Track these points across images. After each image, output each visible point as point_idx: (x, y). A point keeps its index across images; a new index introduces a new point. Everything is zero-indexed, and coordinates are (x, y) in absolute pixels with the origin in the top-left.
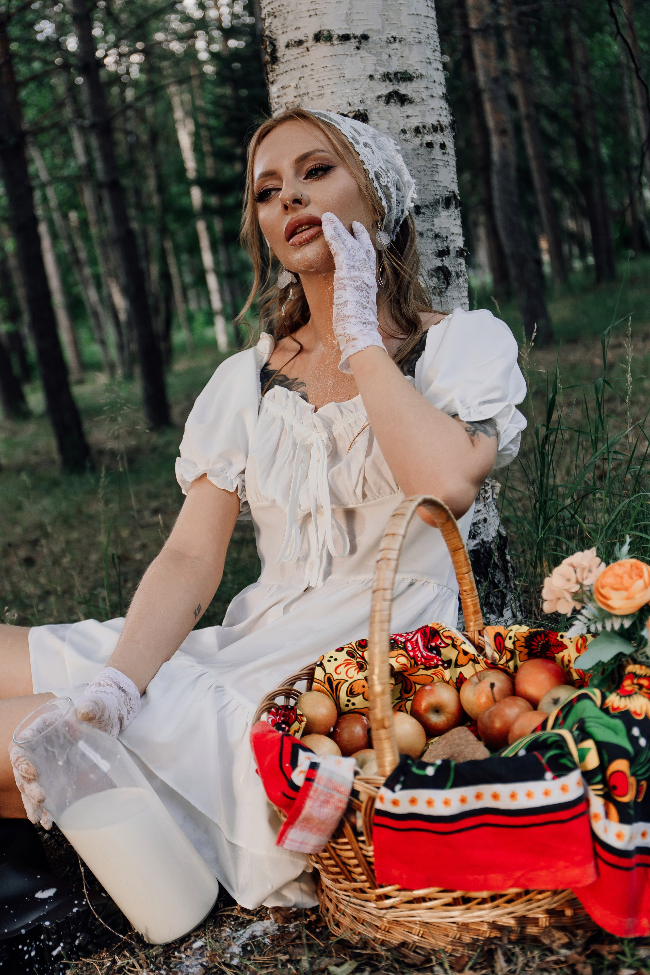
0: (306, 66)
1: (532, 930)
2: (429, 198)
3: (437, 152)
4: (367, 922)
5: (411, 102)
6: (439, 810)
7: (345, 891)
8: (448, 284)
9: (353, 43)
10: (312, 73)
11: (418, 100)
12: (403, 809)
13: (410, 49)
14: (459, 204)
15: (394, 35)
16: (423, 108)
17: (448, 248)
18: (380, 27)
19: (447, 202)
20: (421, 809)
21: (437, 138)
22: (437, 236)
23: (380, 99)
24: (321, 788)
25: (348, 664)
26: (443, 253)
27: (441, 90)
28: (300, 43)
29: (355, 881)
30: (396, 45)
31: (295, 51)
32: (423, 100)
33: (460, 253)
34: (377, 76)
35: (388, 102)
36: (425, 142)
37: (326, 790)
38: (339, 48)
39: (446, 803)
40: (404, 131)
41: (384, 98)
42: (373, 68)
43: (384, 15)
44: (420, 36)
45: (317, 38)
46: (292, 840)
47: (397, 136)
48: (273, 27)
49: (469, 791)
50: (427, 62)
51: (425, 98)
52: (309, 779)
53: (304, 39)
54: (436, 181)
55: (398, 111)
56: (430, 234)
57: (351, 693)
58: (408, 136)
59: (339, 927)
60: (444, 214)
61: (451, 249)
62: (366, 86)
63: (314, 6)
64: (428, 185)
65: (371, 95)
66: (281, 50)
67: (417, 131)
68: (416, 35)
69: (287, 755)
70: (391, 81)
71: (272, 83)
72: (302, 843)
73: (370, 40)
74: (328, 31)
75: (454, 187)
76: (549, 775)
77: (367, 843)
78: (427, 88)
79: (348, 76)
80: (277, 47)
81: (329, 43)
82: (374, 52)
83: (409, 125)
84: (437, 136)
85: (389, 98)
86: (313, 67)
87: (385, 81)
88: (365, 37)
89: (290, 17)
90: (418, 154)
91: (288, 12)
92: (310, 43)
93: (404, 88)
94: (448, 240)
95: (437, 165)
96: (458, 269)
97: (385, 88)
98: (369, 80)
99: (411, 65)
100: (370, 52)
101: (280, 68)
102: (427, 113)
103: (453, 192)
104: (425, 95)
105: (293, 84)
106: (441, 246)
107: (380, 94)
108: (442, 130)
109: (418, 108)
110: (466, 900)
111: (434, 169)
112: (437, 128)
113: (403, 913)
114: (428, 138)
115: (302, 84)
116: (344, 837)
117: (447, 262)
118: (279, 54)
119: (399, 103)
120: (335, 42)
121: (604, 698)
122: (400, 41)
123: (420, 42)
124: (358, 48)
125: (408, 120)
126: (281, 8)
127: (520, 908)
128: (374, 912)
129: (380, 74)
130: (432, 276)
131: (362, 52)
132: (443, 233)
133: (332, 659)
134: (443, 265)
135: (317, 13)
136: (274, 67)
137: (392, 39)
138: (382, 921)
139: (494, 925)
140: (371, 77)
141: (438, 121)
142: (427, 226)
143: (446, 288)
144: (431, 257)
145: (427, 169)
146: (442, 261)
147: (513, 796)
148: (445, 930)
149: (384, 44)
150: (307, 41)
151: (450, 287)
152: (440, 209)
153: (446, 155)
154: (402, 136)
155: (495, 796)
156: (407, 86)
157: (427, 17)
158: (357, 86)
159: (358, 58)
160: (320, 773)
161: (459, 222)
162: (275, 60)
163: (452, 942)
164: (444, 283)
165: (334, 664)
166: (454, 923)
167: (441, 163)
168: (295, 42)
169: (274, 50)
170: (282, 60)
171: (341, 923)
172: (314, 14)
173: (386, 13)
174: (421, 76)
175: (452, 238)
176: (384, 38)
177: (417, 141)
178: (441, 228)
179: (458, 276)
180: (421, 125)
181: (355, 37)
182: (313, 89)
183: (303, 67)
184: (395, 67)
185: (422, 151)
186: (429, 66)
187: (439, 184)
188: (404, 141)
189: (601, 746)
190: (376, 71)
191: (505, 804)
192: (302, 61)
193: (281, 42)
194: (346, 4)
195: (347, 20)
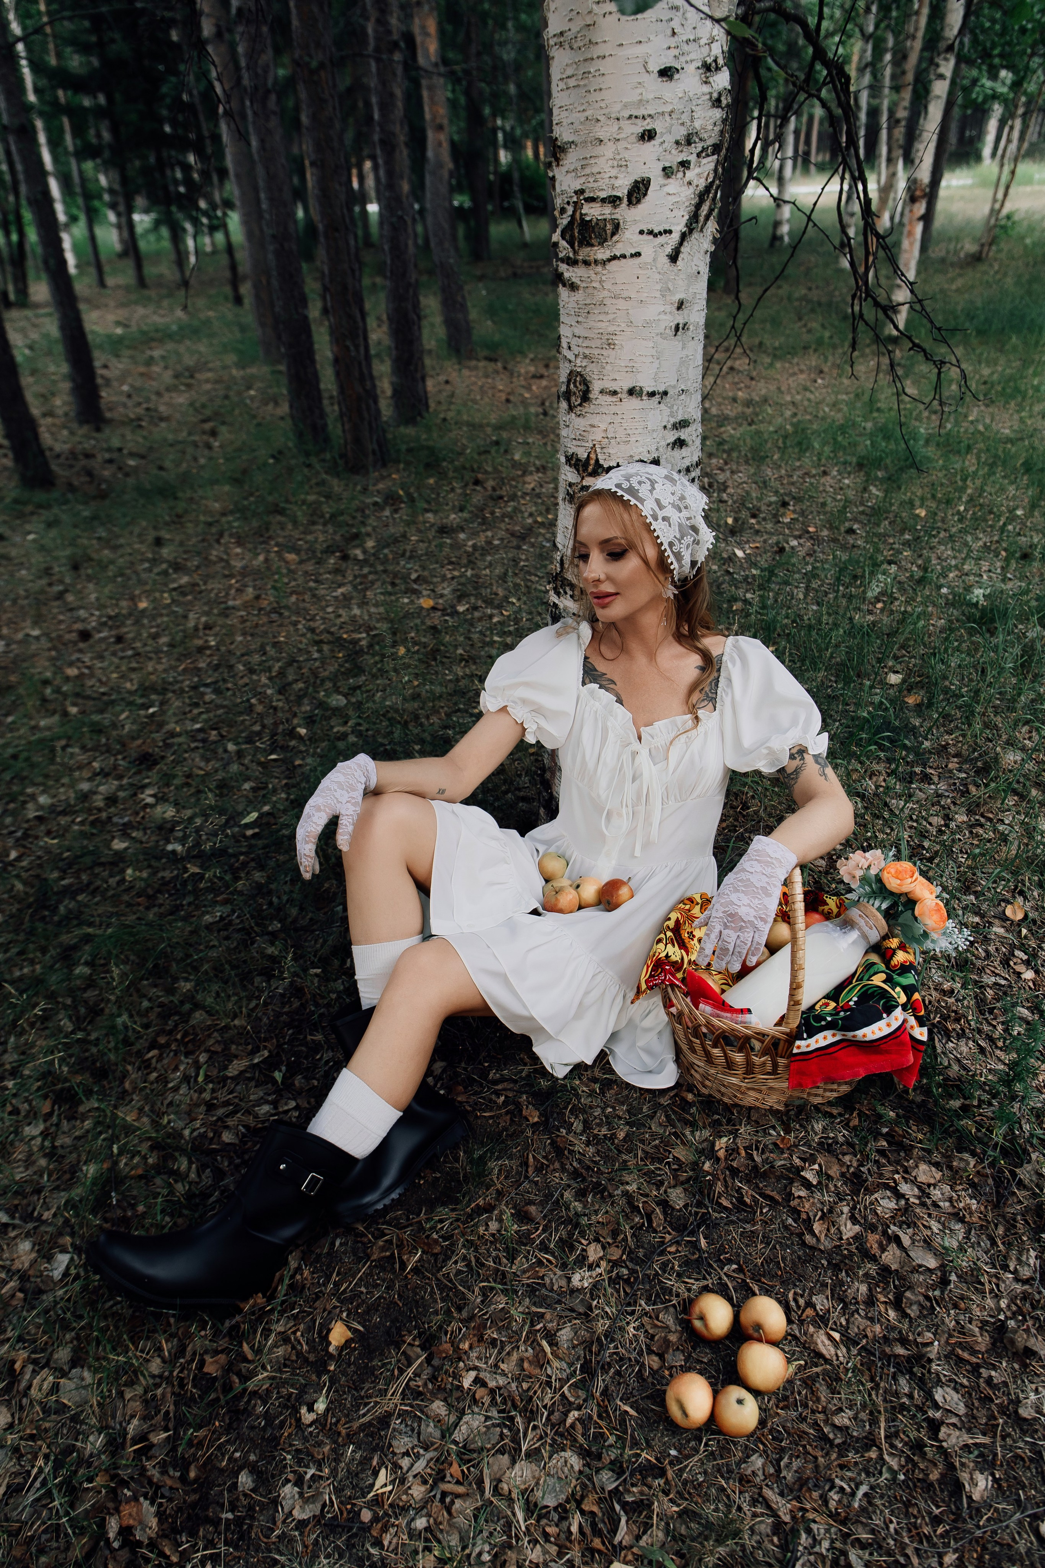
0: (617, 414)
5: (686, 444)
9: (657, 398)
10: (622, 421)
11: (689, 442)
13: (688, 400)
15: (681, 387)
16: (691, 447)
18: (674, 382)
23: (669, 445)
28: (615, 393)
30: (683, 396)
31: (609, 399)
34: (669, 426)
35: (673, 448)
38: (647, 403)
41: (671, 444)
42: (667, 419)
44: (697, 385)
45: (631, 392)
51: (692, 439)
53: (618, 390)
55: (679, 454)
62: (661, 435)
63: (632, 364)
65: (664, 443)
66: (595, 393)
70: (676, 428)
73: (668, 394)
74: (640, 387)
78: (696, 430)
79: (650, 427)
80: (591, 389)
81: (639, 398)
82: (669, 405)
83: (683, 465)
84: (697, 470)
85: (675, 444)
86: (624, 415)
87: (673, 429)
88: (665, 393)
89: (608, 367)
91: (606, 362)
92: (624, 396)
93: (683, 434)
97: (672, 437)
98: (663, 430)
99: (688, 412)
100: (667, 406)
101: (591, 407)
102: (693, 452)
104: (692, 436)
105: (603, 426)
107: (669, 441)
109: (689, 449)
112: (697, 464)
115: (611, 429)
118: (592, 395)
119: (680, 447)
120: (644, 397)
122: (686, 392)
123: (697, 391)
124: (659, 403)
125: (683, 461)
129: (671, 425)
131: (662, 406)
135: (634, 370)
136: (587, 404)
137: (681, 392)
140: (665, 427)
141: (698, 456)
149: (676, 397)
150: (621, 392)
156: (685, 431)
158: (655, 435)
159: (658, 412)
162: (586, 398)
168: (609, 390)
169: (588, 390)
170: (594, 402)
172: (630, 370)
174: (692, 418)
176: (677, 391)
180: (689, 464)
181: (659, 393)
182: (621, 434)
183: (614, 414)
184: (680, 416)
190: (669, 421)
192: (613, 409)
193: (596, 386)
194: (656, 365)
195: (656, 378)
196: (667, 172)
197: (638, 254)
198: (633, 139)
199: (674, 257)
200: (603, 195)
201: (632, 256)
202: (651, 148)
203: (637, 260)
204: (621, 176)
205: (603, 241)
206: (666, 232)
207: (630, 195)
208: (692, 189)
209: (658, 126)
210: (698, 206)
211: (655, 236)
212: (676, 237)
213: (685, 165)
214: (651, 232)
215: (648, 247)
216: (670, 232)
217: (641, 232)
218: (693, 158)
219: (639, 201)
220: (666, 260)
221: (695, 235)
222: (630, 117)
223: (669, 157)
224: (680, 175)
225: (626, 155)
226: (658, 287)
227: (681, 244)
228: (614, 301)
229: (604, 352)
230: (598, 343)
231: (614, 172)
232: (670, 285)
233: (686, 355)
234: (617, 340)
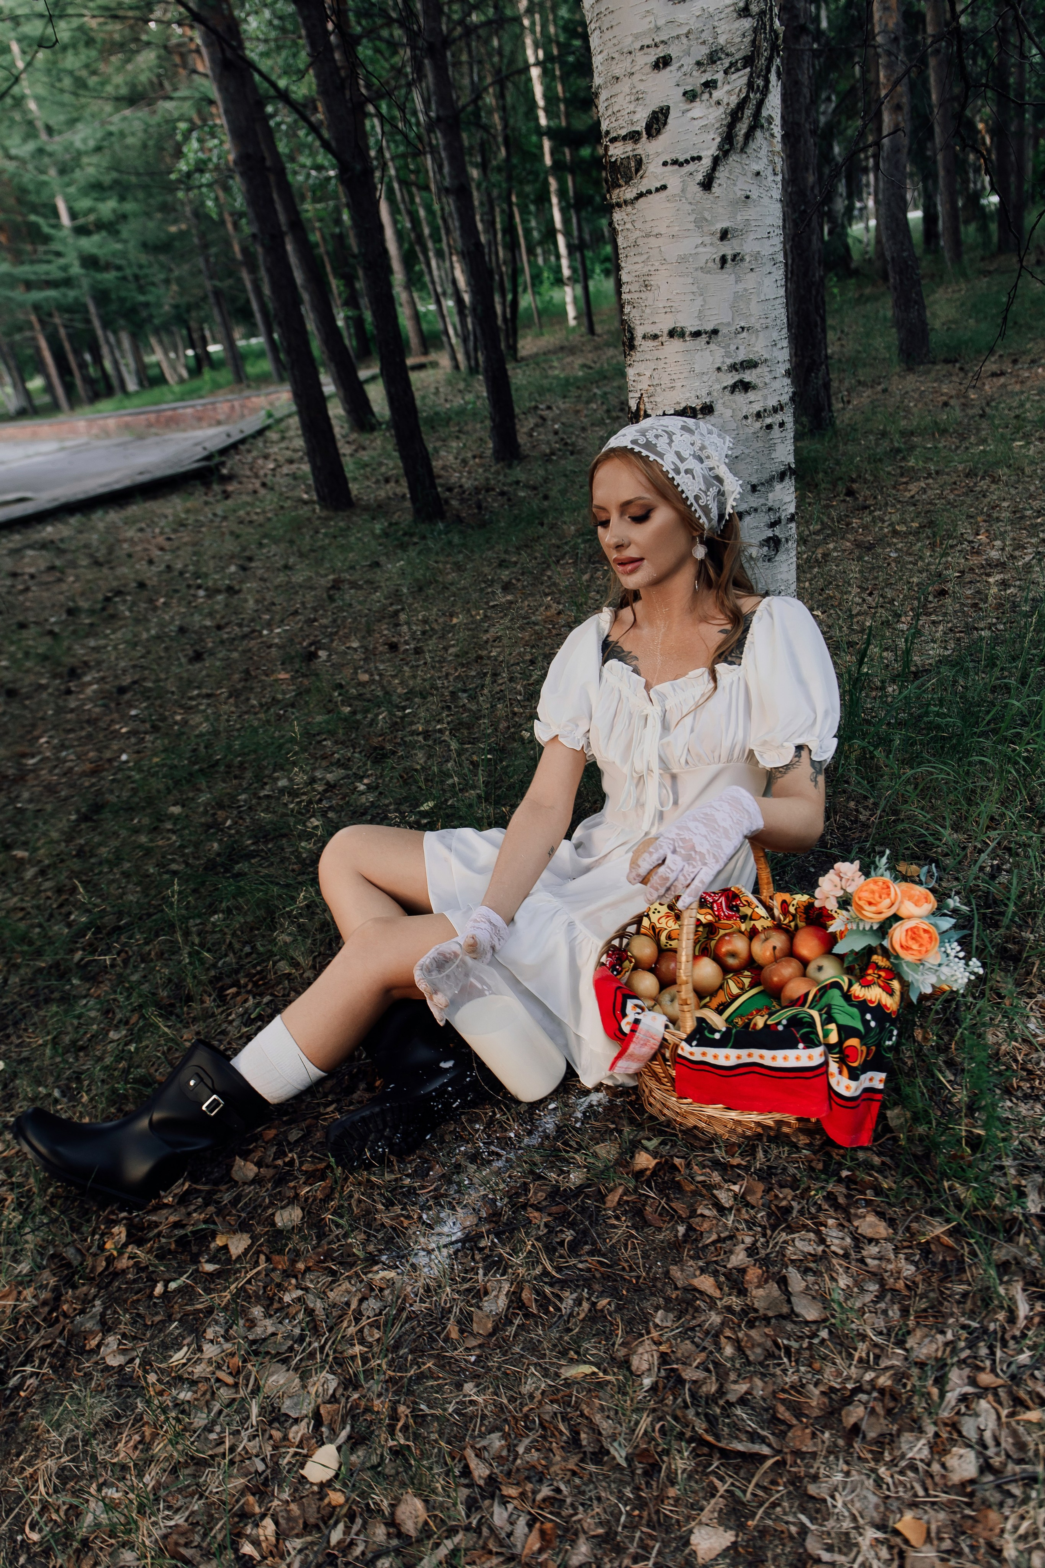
0: (660, 359)
1: (786, 1131)
2: (766, 476)
3: (776, 431)
4: (673, 1111)
5: (754, 388)
6: (722, 1062)
8: (778, 551)
9: (704, 338)
10: (665, 366)
11: (761, 384)
12: (697, 1057)
13: (757, 337)
14: (793, 472)
15: (743, 324)
16: (765, 391)
17: (780, 517)
18: (729, 319)
20: (709, 1059)
21: (778, 417)
22: (770, 509)
23: (726, 389)
24: (641, 1034)
25: (667, 916)
26: (774, 524)
27: (784, 368)
28: (655, 337)
30: (744, 334)
31: (650, 343)
32: (765, 383)
33: (792, 519)
34: (725, 367)
35: (732, 392)
36: (765, 424)
37: (645, 1036)
38: (690, 343)
39: (727, 1057)
40: (746, 417)
41: (729, 388)
42: (721, 359)
43: (734, 306)
44: (769, 320)
45: (672, 334)
46: (620, 1067)
47: (740, 423)
48: (632, 315)
49: (743, 1052)
50: (772, 345)
51: (767, 380)
52: (633, 1031)
53: (659, 333)
54: (773, 459)
55: (742, 399)
56: (764, 508)
57: (669, 937)
58: (750, 421)
60: (778, 487)
61: (783, 517)
62: (714, 378)
63: (670, 303)
64: (765, 463)
65: (718, 387)
66: (639, 339)
67: (758, 415)
68: (763, 320)
69: (619, 1005)
70: (737, 370)
71: (630, 366)
72: (626, 1068)
73: (720, 334)
74: (682, 328)
75: (791, 459)
76: (801, 1045)
77: (672, 1067)
78: (771, 370)
79: (697, 370)
80: (636, 336)
81: (682, 339)
82: (722, 344)
83: (751, 411)
85: (734, 388)
86: (667, 361)
87: (731, 371)
88: (715, 332)
89: (648, 311)
90: (758, 437)
91: (646, 305)
92: (665, 338)
93: (748, 376)
94: (781, 510)
95: (775, 443)
96: (788, 534)
97: (731, 379)
98: (716, 372)
99: (757, 352)
100: (720, 346)
101: (636, 356)
102: (769, 396)
103: (789, 464)
104: (768, 377)
105: (648, 374)
106: (773, 517)
107: (725, 384)
108: (782, 409)
109: (760, 393)
111: (772, 448)
112: (777, 409)
114: (768, 421)
115: (655, 374)
116: (657, 1061)
118: (637, 342)
119: (743, 391)
120: (688, 338)
121: (851, 985)
122: (748, 330)
123: (767, 326)
124: (708, 343)
125: (750, 406)
126: (641, 300)
127: (778, 1115)
129: (728, 366)
130: (764, 545)
131: (712, 346)
132: (777, 505)
133: (656, 912)
134: (774, 534)
135: (673, 310)
136: (633, 353)
137: (740, 330)
138: (682, 1111)
139: (760, 1125)
140: (719, 369)
141: (780, 400)
142: (762, 501)
143: (776, 555)
144: (763, 529)
145: (764, 449)
146: (773, 530)
147: (774, 1058)
148: (727, 1124)
149: (733, 335)
150: (662, 335)
151: (779, 554)
152: (775, 483)
153: (785, 431)
154: (744, 422)
155: (761, 1057)
156: (752, 373)
157: (776, 298)
158: (705, 378)
159: (707, 352)
160: (641, 1026)
161: (793, 490)
162: (633, 346)
163: (729, 1131)
164: (774, 550)
165: (657, 916)
166: (731, 1120)
167: (779, 441)
168: (651, 335)
169: (633, 337)
170: (639, 349)
171: (653, 1104)
172: (669, 310)
173: (736, 304)
174: (766, 360)
175: (785, 507)
176: (733, 329)
177: (758, 425)
178: (774, 501)
179: (787, 540)
180: (762, 409)
181: (706, 332)
182: (665, 381)
183: (657, 359)
184: (741, 356)
185: (762, 433)
186: (775, 348)
187: (776, 460)
188: (746, 428)
189: (840, 1028)
190: (724, 362)
191: (767, 1062)
192: (657, 354)
193: (639, 332)
194: (699, 301)
195: (700, 316)
196: (691, 96)
197: (664, 187)
198: (648, 69)
199: (707, 184)
200: (623, 132)
201: (657, 190)
202: (668, 75)
203: (663, 194)
204: (639, 109)
205: (628, 180)
206: (693, 159)
207: (648, 127)
208: (721, 109)
209: (674, 50)
210: (731, 126)
211: (681, 165)
212: (707, 162)
213: (710, 85)
214: (675, 162)
215: (674, 178)
216: (699, 158)
217: (665, 164)
218: (720, 76)
219: (659, 132)
220: (698, 189)
221: (733, 158)
222: (642, 48)
223: (690, 80)
224: (706, 96)
225: (641, 87)
226: (692, 218)
227: (714, 168)
228: (646, 240)
229: (643, 295)
230: (636, 286)
231: (631, 107)
232: (707, 215)
233: (746, 290)
234: (653, 281)
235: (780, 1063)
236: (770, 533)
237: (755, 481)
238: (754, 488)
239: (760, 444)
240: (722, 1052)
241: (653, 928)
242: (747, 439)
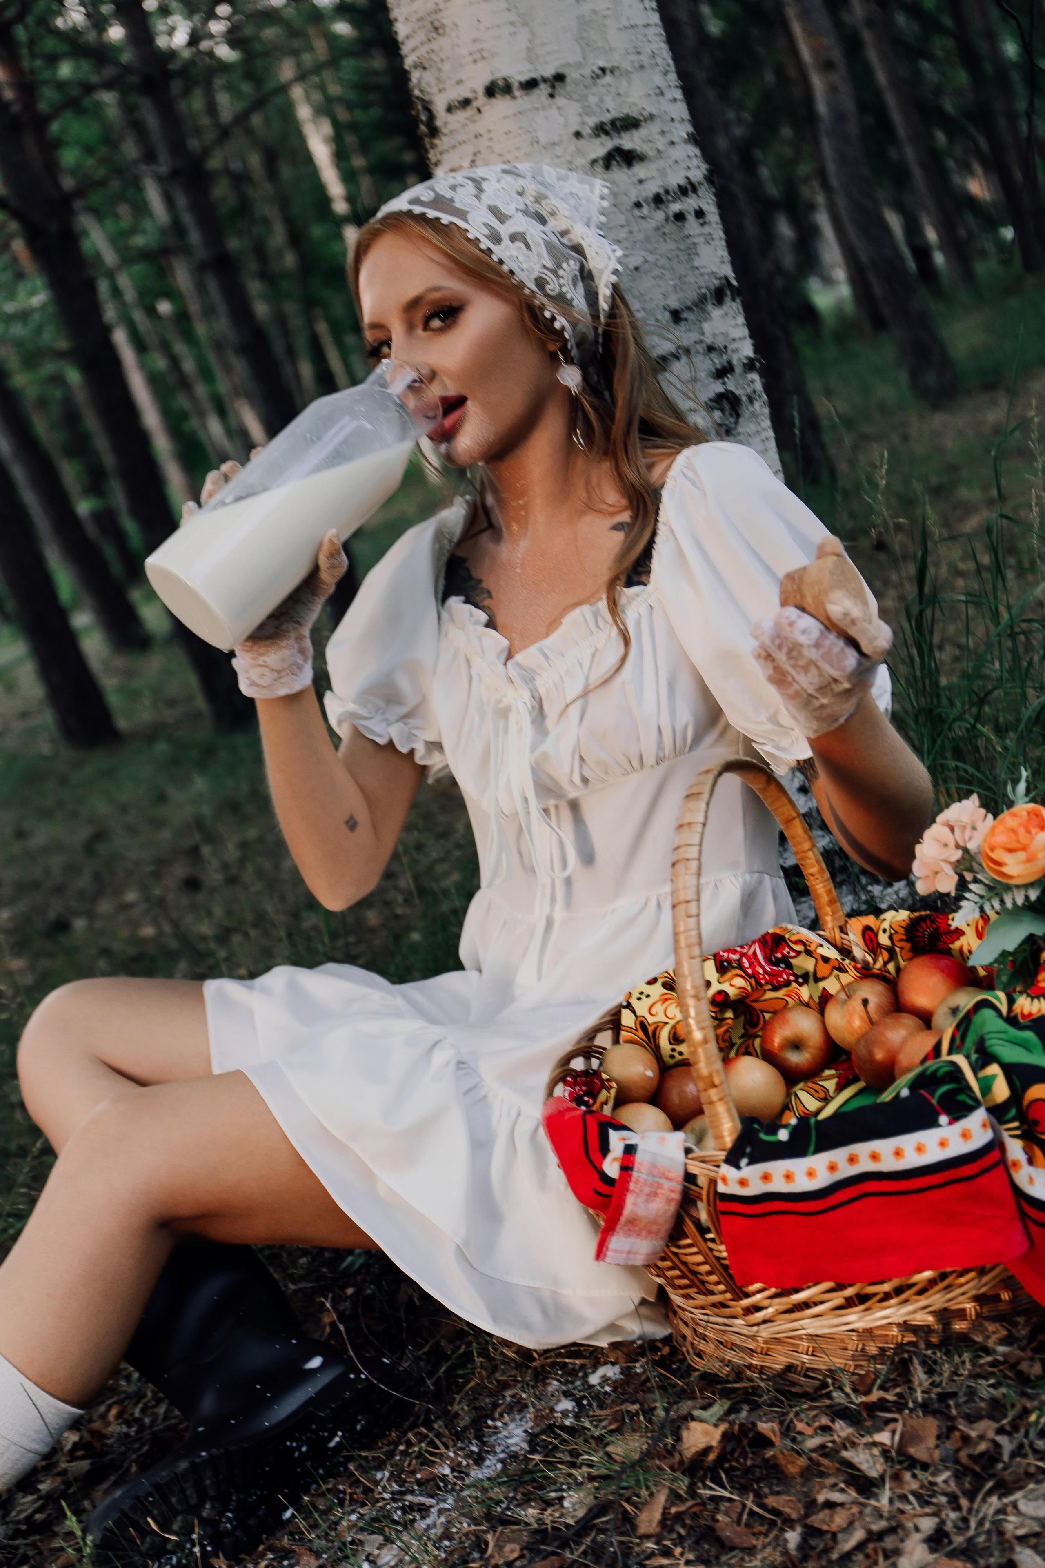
0: (481, 135)
1: (959, 1326)
2: (691, 295)
3: (692, 225)
4: (739, 1346)
5: (642, 158)
6: (803, 1184)
7: (702, 1308)
8: (738, 415)
9: (544, 89)
10: (490, 144)
11: (651, 153)
12: (755, 1188)
13: (629, 82)
14: (736, 293)
15: (602, 64)
16: (661, 163)
17: (730, 363)
18: (578, 58)
19: (719, 296)
20: (779, 1186)
21: (689, 204)
22: (711, 349)
23: (596, 165)
24: (643, 1176)
25: (666, 1000)
26: (722, 373)
27: (684, 130)
28: (466, 103)
29: (712, 1293)
30: (608, 79)
31: (461, 116)
32: (659, 151)
33: (750, 366)
34: (587, 131)
35: (608, 167)
36: (671, 214)
37: (650, 1179)
38: (523, 101)
39: (811, 1174)
40: (638, 205)
41: (601, 162)
42: (578, 119)
43: (582, 38)
44: (642, 57)
45: (491, 91)
46: (615, 1251)
47: (629, 214)
48: (423, 84)
49: (839, 1155)
50: (656, 94)
51: (661, 147)
52: (626, 1168)
53: (469, 95)
54: (697, 268)
55: (625, 177)
56: (700, 348)
57: (675, 1039)
58: (645, 210)
59: (702, 1358)
60: (716, 313)
61: (735, 362)
62: (572, 148)
63: (478, 46)
64: (685, 276)
65: (582, 162)
66: (442, 118)
67: (658, 200)
68: (634, 57)
69: (594, 1139)
70: (607, 133)
71: (436, 165)
72: (629, 1253)
73: (568, 80)
74: (505, 79)
75: (727, 270)
76: (943, 1119)
77: (718, 1241)
78: (663, 133)
79: (543, 139)
80: (435, 112)
81: (508, 97)
82: (575, 96)
83: (644, 194)
84: (689, 200)
85: (608, 161)
86: (492, 135)
87: (598, 136)
88: (560, 78)
89: (446, 67)
90: (664, 234)
91: (442, 60)
92: (481, 100)
93: (629, 141)
94: (729, 351)
95: (695, 244)
96: (749, 390)
97: (600, 147)
98: (574, 139)
99: (635, 104)
100: (571, 99)
101: (442, 143)
102: (669, 170)
103: (726, 278)
104: (661, 143)
106: (718, 361)
107: (593, 156)
108: (695, 190)
109: (653, 166)
110: (862, 1299)
111: (691, 251)
112: (687, 190)
113: (783, 1326)
114: (676, 207)
116: (688, 1237)
117: (731, 383)
118: (439, 123)
119: (624, 166)
120: (517, 93)
121: (1011, 1001)
122: (612, 72)
123: (642, 67)
124: (552, 96)
125: (641, 187)
126: (433, 56)
127: (937, 1299)
128: (744, 1331)
129: (591, 128)
130: (712, 408)
131: (560, 101)
132: (720, 342)
133: (643, 997)
134: (726, 390)
135: (485, 54)
136: (437, 141)
137: (599, 72)
138: (757, 1341)
139: (905, 1326)
140: (578, 135)
141: (688, 178)
142: (695, 336)
143: (737, 422)
144: (706, 381)
145: (680, 253)
146: (724, 383)
147: (898, 1153)
148: (842, 1341)
149: (589, 81)
150: (476, 98)
151: (741, 420)
152: (710, 307)
153: (706, 227)
154: (637, 212)
155: (875, 1157)
156: (632, 136)
157: (647, 25)
158: (559, 151)
159: (554, 112)
160: (641, 1157)
161: (741, 320)
162: (434, 132)
163: (853, 1356)
164: (731, 415)
165: (646, 1002)
166: (852, 1330)
167: (700, 240)
168: (459, 102)
169: (431, 117)
170: (445, 131)
171: (704, 1352)
172: (479, 57)
173: (584, 35)
174: (652, 117)
175: (734, 346)
176: (587, 72)
177: (660, 215)
178: (714, 335)
179: (751, 400)
180: (661, 191)
181: (545, 80)
183: (476, 137)
184: (610, 112)
185: (670, 228)
186: (661, 99)
187: (702, 270)
188: (641, 221)
189: (1008, 1070)
190: (583, 123)
191: (889, 1164)
192: (474, 128)
193: (439, 105)
194: (524, 35)
195: (531, 55)
229: (434, 46)
230: (421, 36)
233: (595, 12)
234: (446, 18)
235: (912, 1160)
236: (718, 388)
237: (674, 304)
238: (676, 316)
239: (671, 245)
240: (798, 1166)
241: (643, 1026)
242: (647, 239)
